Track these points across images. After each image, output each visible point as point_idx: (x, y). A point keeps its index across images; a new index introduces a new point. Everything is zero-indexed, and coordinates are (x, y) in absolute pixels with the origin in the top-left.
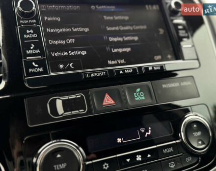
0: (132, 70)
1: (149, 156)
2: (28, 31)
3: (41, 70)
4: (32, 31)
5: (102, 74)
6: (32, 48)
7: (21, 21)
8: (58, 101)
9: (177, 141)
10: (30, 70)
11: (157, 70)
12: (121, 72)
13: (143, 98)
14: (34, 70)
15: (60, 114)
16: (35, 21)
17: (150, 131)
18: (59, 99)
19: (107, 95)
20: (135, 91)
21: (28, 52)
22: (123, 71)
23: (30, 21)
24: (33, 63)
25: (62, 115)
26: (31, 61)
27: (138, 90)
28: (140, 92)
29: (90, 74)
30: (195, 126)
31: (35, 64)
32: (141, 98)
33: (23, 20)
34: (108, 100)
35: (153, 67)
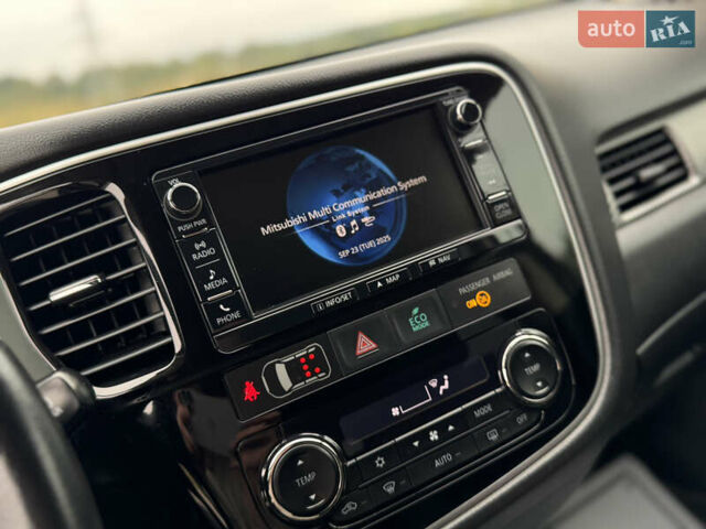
0: (398, 276)
1: (451, 428)
2: (197, 247)
3: (237, 315)
4: (203, 244)
5: (346, 298)
6: (212, 277)
7: (180, 228)
8: (277, 365)
9: (498, 390)
10: (219, 320)
11: (446, 263)
12: (379, 284)
13: (427, 324)
14: (225, 319)
15: (287, 390)
16: (204, 221)
17: (447, 382)
18: (279, 362)
19: (361, 335)
20: (410, 315)
21: (209, 287)
22: (383, 281)
23: (195, 223)
24: (222, 307)
25: (290, 390)
26: (216, 303)
27: (416, 311)
28: (419, 314)
29: (324, 302)
30: (527, 355)
31: (225, 307)
32: (422, 326)
33: (182, 224)
34: (364, 344)
35: (436, 260)
